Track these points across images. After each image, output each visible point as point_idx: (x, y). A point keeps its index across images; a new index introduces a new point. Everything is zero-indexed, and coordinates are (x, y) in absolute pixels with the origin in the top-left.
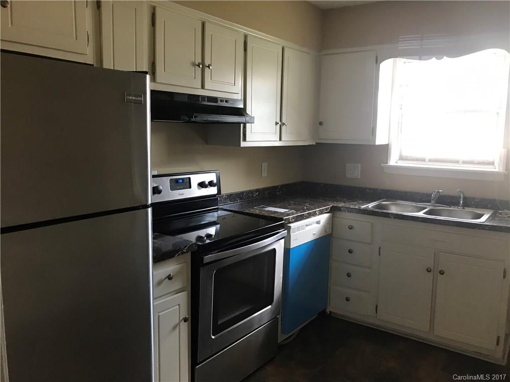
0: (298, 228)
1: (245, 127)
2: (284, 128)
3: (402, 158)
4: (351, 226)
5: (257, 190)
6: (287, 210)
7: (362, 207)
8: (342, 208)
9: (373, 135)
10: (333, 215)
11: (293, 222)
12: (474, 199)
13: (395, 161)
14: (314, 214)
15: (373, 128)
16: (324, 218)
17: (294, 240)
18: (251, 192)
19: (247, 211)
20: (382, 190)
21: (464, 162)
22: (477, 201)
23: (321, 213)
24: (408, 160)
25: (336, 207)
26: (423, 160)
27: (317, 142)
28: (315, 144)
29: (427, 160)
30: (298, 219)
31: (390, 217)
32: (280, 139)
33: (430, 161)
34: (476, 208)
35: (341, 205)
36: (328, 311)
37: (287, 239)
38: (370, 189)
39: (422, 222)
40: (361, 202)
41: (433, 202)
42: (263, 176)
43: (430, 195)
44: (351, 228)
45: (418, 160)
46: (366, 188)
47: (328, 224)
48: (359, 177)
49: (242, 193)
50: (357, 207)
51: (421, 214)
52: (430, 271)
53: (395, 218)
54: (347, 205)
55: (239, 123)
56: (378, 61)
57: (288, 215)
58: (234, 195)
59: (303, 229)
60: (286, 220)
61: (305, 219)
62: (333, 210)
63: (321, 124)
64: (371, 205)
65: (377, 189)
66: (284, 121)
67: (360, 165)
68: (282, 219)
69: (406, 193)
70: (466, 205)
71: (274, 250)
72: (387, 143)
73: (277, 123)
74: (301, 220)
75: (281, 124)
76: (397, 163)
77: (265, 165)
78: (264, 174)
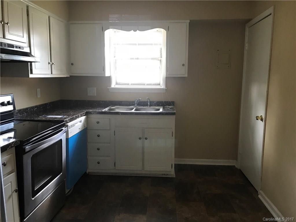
0: (72, 126)
1: (31, 65)
2: (53, 66)
3: (117, 84)
4: (98, 122)
5: (36, 107)
6: (62, 116)
7: (103, 110)
8: (92, 112)
9: (103, 71)
10: (87, 116)
11: (69, 122)
12: (154, 102)
13: (114, 85)
14: (78, 117)
15: (103, 67)
16: (83, 118)
17: (70, 133)
18: (32, 108)
19: (36, 119)
20: (109, 101)
21: (148, 85)
22: (155, 103)
23: (81, 116)
24: (120, 84)
25: (89, 112)
26: (128, 84)
27: (71, 75)
28: (69, 76)
29: (130, 84)
30: (71, 120)
31: (119, 114)
32: (52, 73)
33: (131, 84)
34: (155, 106)
35: (91, 111)
36: (87, 172)
37: (67, 132)
38: (102, 101)
39: (135, 114)
40: (100, 108)
41: (136, 105)
42: (38, 97)
43: (134, 102)
44: (98, 123)
45: (125, 84)
46: (100, 101)
47: (85, 122)
48: (96, 95)
49: (27, 109)
50: (100, 111)
51: (133, 111)
52: (141, 139)
53: (122, 114)
54: (94, 110)
55: (28, 62)
56: (103, 30)
57: (65, 118)
58: (22, 110)
59: (74, 126)
60: (65, 121)
61: (74, 120)
62: (87, 114)
63: (72, 64)
64: (106, 109)
65: (106, 101)
66: (53, 61)
67: (95, 88)
68: (63, 121)
69: (121, 102)
70: (150, 106)
71: (61, 140)
72: (110, 76)
73: (49, 63)
74: (72, 121)
75: (51, 64)
76: (115, 86)
77: (39, 90)
78: (39, 96)
